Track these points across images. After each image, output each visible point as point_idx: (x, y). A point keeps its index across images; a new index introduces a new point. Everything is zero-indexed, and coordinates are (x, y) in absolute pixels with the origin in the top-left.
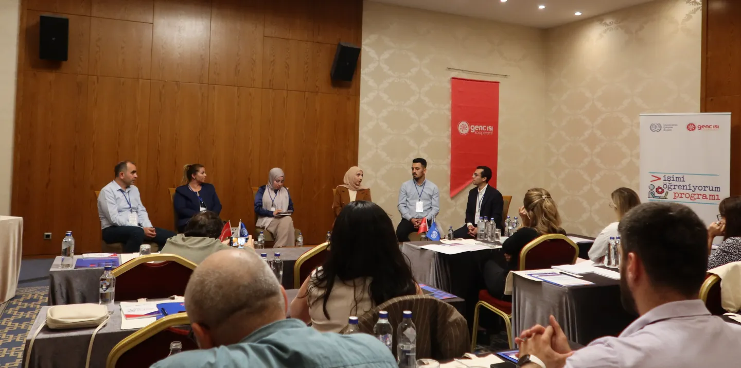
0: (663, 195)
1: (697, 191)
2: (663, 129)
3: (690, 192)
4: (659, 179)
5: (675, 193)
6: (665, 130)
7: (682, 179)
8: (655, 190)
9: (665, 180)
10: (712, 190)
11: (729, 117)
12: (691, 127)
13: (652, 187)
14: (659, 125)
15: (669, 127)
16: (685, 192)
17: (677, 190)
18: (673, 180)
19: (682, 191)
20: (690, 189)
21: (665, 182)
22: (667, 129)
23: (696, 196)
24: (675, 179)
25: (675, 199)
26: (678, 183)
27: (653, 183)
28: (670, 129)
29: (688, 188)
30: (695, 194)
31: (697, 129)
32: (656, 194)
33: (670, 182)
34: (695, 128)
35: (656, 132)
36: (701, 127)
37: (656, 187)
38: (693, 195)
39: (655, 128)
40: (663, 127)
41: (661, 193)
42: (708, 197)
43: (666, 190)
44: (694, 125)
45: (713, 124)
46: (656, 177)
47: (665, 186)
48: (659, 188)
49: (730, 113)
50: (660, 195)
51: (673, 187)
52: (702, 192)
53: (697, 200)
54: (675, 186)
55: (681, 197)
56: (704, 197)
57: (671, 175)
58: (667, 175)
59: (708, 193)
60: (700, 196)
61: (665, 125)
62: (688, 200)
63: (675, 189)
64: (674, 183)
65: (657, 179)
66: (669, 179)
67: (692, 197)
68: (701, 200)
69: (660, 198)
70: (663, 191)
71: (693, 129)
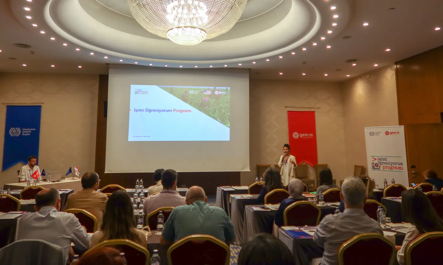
0: (378, 167)
1: (393, 165)
2: (375, 134)
3: (390, 166)
4: (376, 159)
5: (383, 166)
7: (386, 159)
8: (374, 165)
9: (378, 160)
10: (399, 164)
11: (403, 128)
12: (387, 133)
13: (373, 164)
14: (373, 133)
16: (388, 165)
18: (382, 160)
19: (386, 165)
20: (390, 164)
22: (377, 134)
23: (393, 168)
24: (383, 159)
25: (383, 169)
26: (384, 161)
27: (373, 161)
30: (392, 167)
31: (390, 134)
32: (375, 167)
33: (381, 161)
34: (389, 133)
35: (372, 136)
36: (391, 133)
37: (375, 163)
39: (372, 134)
40: (375, 133)
42: (398, 168)
43: (379, 165)
45: (397, 132)
47: (379, 163)
48: (376, 164)
49: (403, 126)
50: (377, 168)
51: (382, 163)
52: (395, 166)
53: (393, 170)
55: (386, 168)
56: (396, 168)
57: (381, 158)
58: (379, 158)
59: (397, 166)
60: (394, 168)
61: (376, 132)
62: (389, 170)
63: (383, 164)
64: (382, 161)
65: (375, 159)
66: (380, 159)
67: (391, 168)
68: (395, 170)
69: (377, 169)
70: (378, 165)
71: (388, 134)
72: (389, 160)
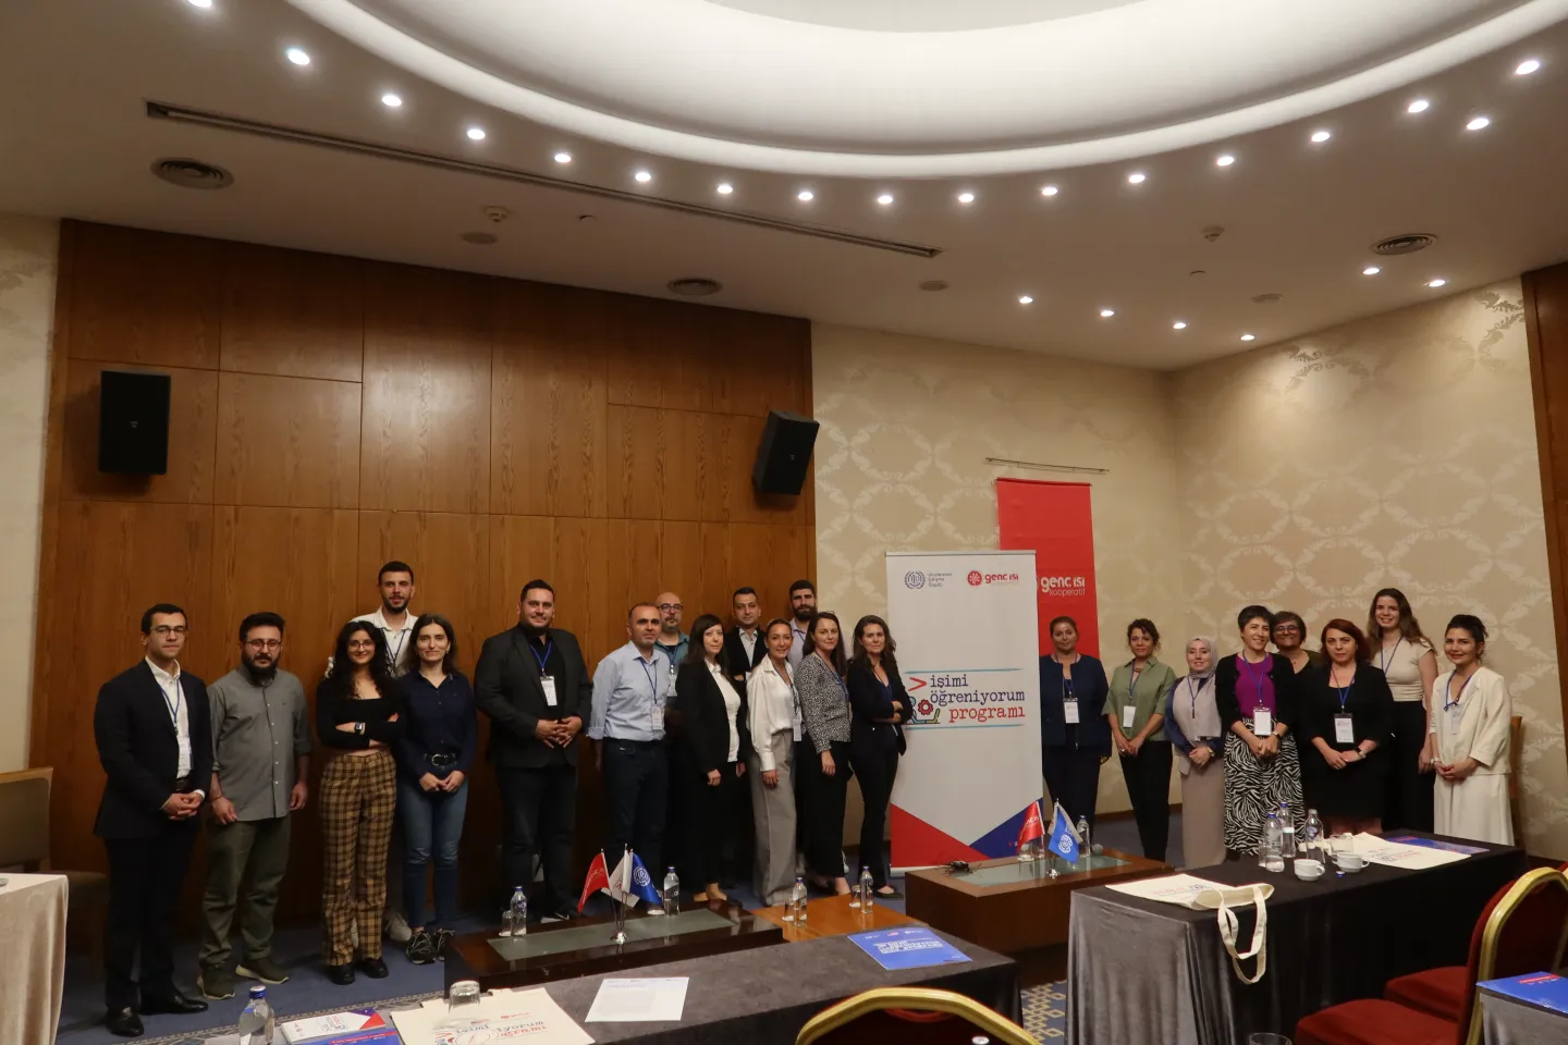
0: (931, 716)
1: (989, 704)
2: (927, 582)
3: (977, 706)
4: (924, 684)
5: (952, 711)
6: (930, 585)
7: (963, 682)
8: (916, 708)
9: (934, 686)
10: (1013, 699)
11: (1032, 559)
12: (974, 578)
13: (910, 702)
14: (921, 574)
15: (938, 579)
16: (968, 705)
17: (956, 705)
18: (948, 685)
19: (963, 706)
20: (977, 700)
21: (934, 689)
22: (935, 582)
23: (987, 714)
24: (951, 683)
25: (952, 721)
26: (956, 690)
28: (939, 581)
29: (974, 698)
30: (985, 710)
31: (984, 581)
33: (944, 688)
34: (981, 579)
35: (915, 589)
36: (990, 578)
37: (918, 701)
38: (982, 712)
39: (914, 580)
40: (927, 577)
41: (927, 712)
42: (1006, 712)
43: (936, 706)
44: (979, 575)
45: (1010, 573)
46: (917, 680)
47: (934, 698)
48: (924, 702)
49: (1034, 552)
50: (926, 717)
51: (948, 699)
52: (997, 704)
53: (989, 721)
54: (951, 695)
55: (963, 717)
56: (1001, 712)
57: (944, 676)
58: (937, 676)
59: (1006, 704)
60: (994, 713)
61: (931, 575)
62: (976, 722)
63: (951, 701)
64: (949, 690)
65: (918, 684)
66: (941, 683)
67: (980, 716)
68: (996, 720)
69: (926, 722)
70: (931, 708)
71: (978, 583)
72: (977, 684)
